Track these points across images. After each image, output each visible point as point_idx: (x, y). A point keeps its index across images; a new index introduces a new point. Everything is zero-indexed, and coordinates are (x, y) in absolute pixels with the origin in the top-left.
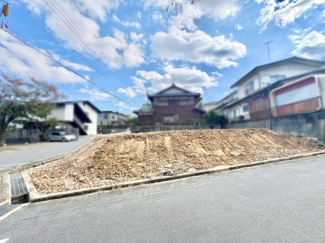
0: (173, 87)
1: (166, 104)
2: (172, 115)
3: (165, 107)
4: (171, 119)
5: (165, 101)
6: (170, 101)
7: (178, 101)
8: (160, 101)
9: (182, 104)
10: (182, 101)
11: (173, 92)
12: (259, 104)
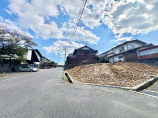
0: (86, 47)
1: (83, 54)
2: (86, 59)
3: (82, 55)
4: (86, 61)
5: (83, 53)
6: (85, 53)
7: (89, 53)
8: (80, 53)
9: (90, 54)
10: (90, 53)
11: (86, 49)
12: (131, 55)
